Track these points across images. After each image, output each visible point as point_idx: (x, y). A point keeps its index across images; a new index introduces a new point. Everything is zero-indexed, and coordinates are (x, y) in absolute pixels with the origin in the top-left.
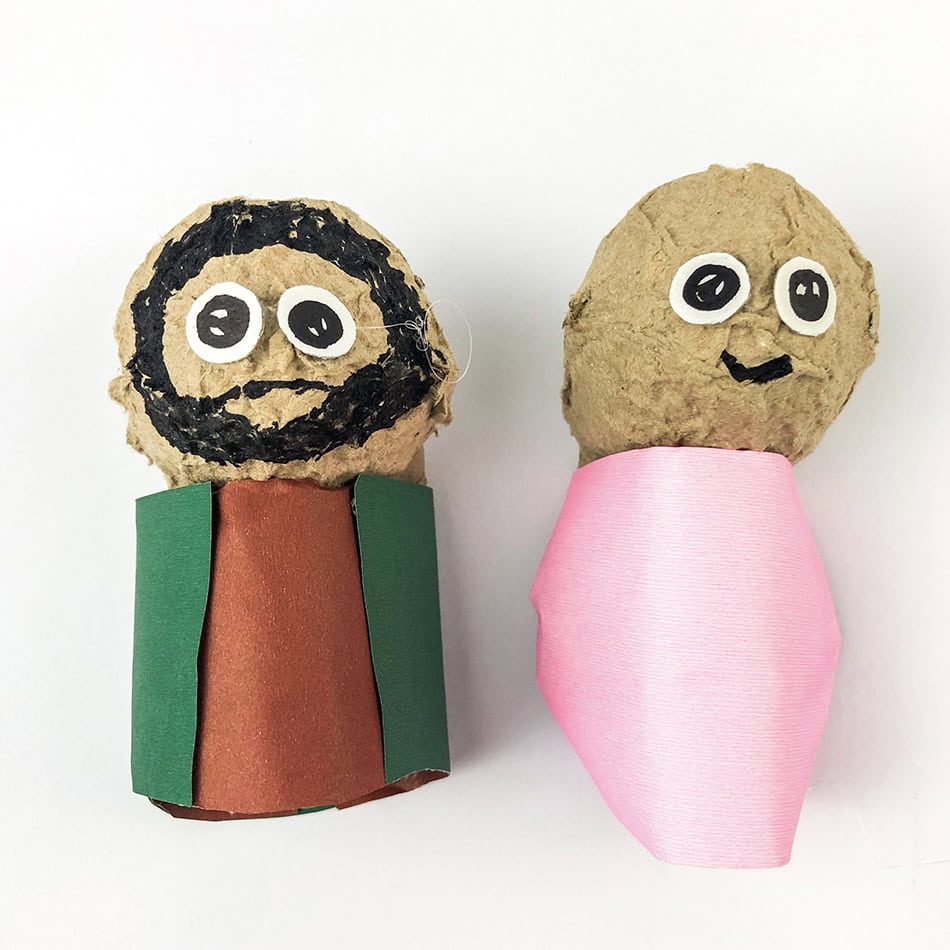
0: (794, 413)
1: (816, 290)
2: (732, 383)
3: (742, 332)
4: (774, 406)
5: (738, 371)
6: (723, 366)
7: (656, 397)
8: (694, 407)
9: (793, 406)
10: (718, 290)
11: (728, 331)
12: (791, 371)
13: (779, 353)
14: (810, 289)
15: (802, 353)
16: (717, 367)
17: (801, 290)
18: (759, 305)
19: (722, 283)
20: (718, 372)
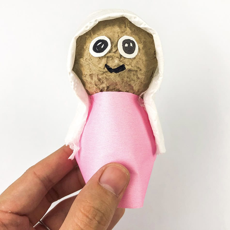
0: (130, 81)
1: (131, 45)
2: (109, 74)
3: (111, 59)
4: (122, 79)
5: (110, 70)
6: (106, 69)
7: (92, 79)
8: (101, 81)
9: (130, 79)
10: (102, 47)
11: (106, 59)
12: (125, 69)
13: (121, 64)
14: (129, 45)
15: (128, 64)
16: (104, 69)
17: (126, 45)
18: (114, 50)
19: (103, 45)
20: (104, 71)
